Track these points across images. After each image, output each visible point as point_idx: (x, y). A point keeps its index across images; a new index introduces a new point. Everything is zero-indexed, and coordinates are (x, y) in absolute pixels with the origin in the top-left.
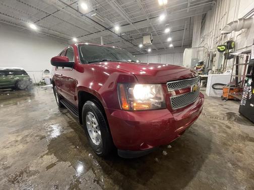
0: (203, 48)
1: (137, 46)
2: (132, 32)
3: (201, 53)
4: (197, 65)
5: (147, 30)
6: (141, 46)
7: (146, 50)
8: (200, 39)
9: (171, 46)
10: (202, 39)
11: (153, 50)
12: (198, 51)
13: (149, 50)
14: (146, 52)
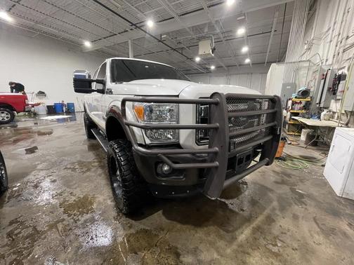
0: (307, 64)
1: (192, 59)
2: (179, 32)
3: (303, 72)
4: (294, 95)
5: (206, 30)
6: (198, 59)
7: (207, 66)
8: (303, 47)
9: (248, 61)
10: (306, 47)
11: (218, 67)
12: (298, 70)
13: (213, 68)
14: (208, 71)
